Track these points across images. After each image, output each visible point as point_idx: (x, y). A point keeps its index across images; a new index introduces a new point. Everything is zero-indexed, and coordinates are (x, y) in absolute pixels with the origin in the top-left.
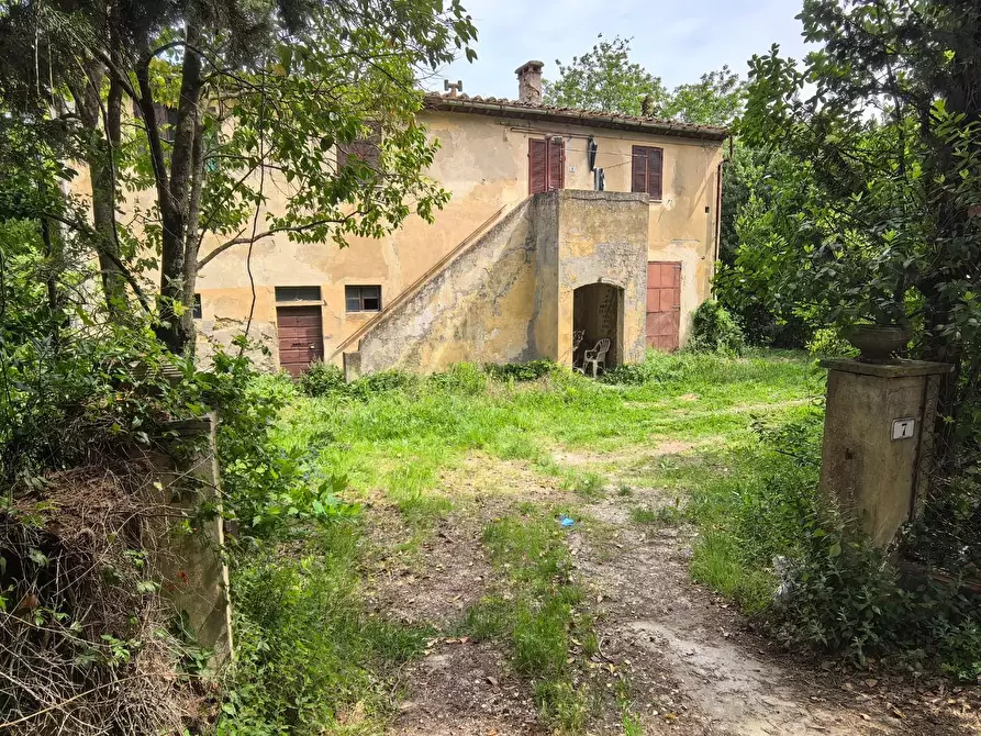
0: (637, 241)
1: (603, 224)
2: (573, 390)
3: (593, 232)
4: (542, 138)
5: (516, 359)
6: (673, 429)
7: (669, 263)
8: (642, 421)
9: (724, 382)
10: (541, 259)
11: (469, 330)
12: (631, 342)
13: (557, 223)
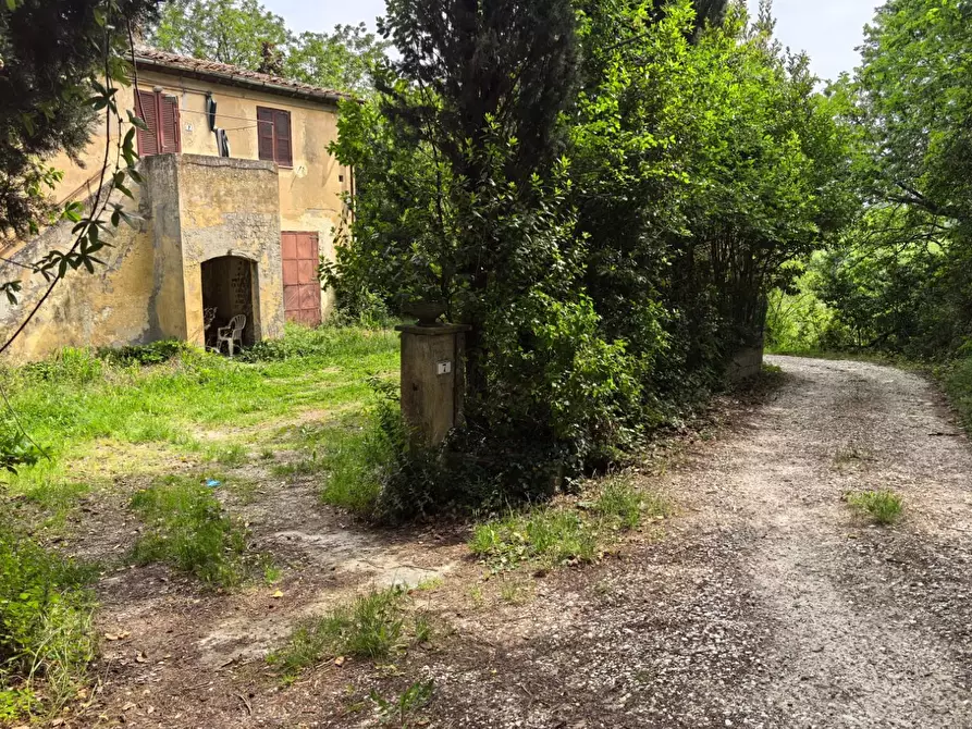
0: (268, 212)
1: (229, 192)
2: (207, 370)
3: (218, 201)
4: (149, 90)
5: (137, 341)
6: (315, 399)
7: (305, 233)
8: (285, 396)
9: (366, 353)
10: (159, 227)
11: (73, 311)
12: (270, 317)
13: (176, 189)
